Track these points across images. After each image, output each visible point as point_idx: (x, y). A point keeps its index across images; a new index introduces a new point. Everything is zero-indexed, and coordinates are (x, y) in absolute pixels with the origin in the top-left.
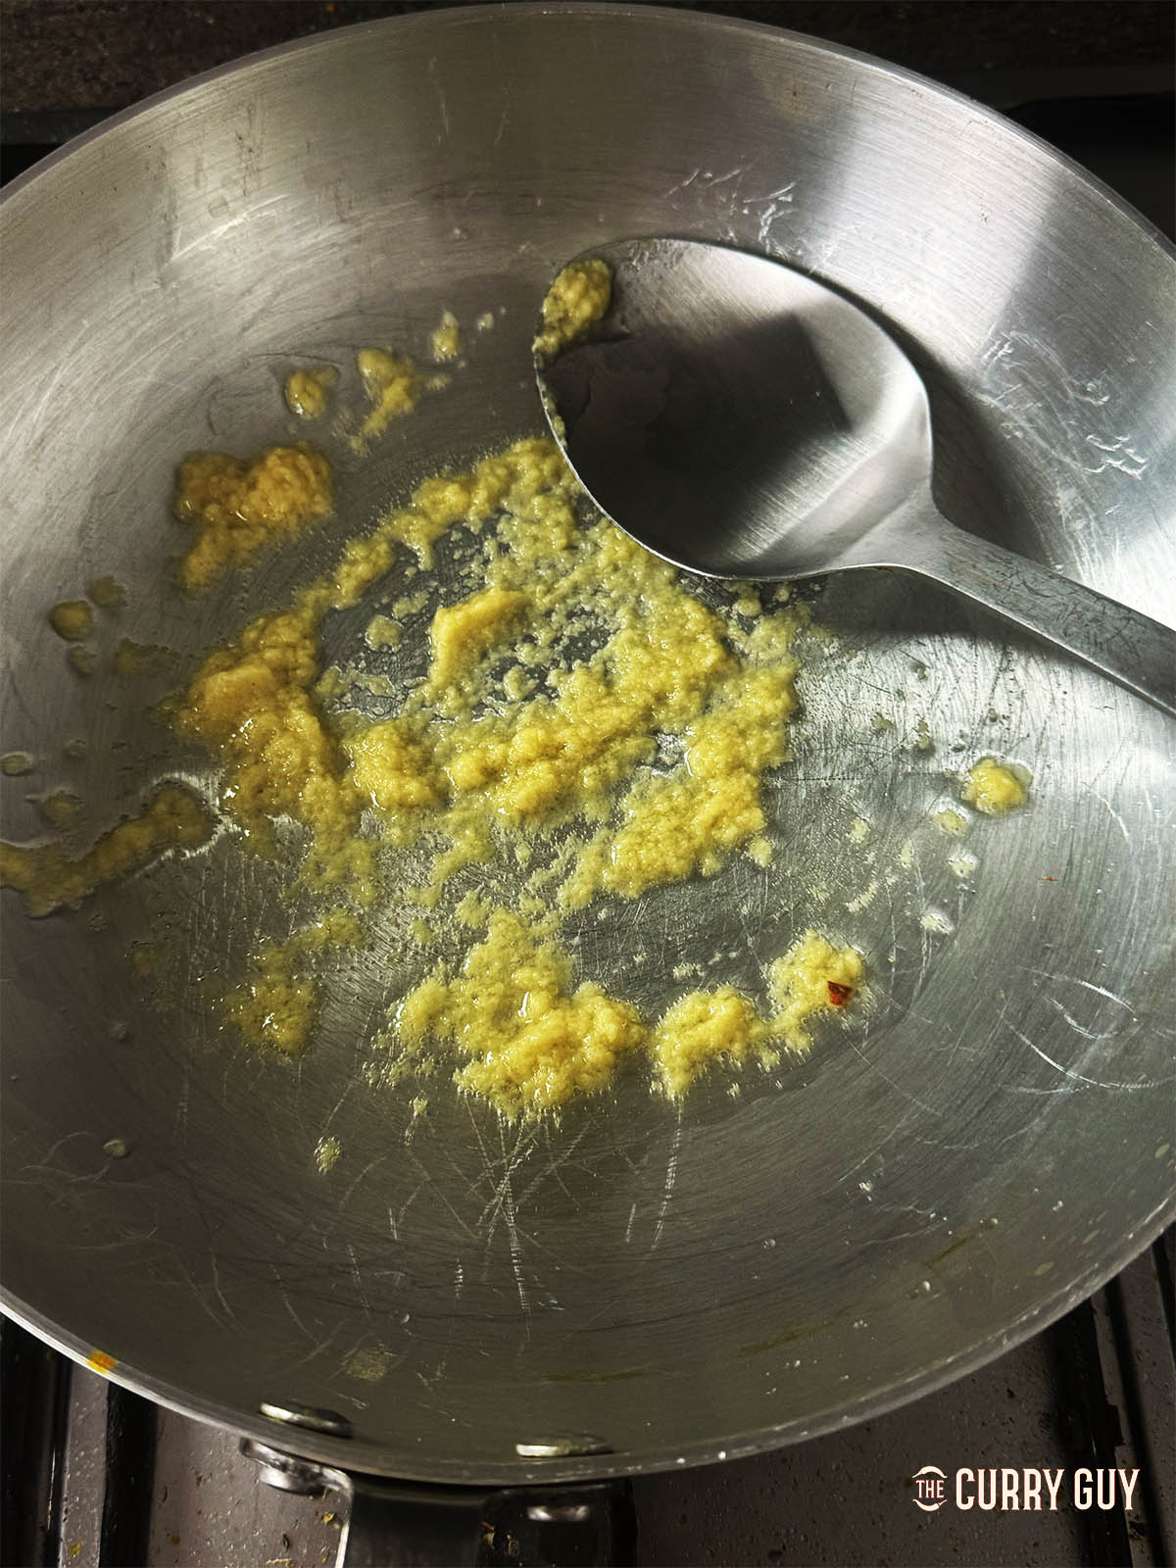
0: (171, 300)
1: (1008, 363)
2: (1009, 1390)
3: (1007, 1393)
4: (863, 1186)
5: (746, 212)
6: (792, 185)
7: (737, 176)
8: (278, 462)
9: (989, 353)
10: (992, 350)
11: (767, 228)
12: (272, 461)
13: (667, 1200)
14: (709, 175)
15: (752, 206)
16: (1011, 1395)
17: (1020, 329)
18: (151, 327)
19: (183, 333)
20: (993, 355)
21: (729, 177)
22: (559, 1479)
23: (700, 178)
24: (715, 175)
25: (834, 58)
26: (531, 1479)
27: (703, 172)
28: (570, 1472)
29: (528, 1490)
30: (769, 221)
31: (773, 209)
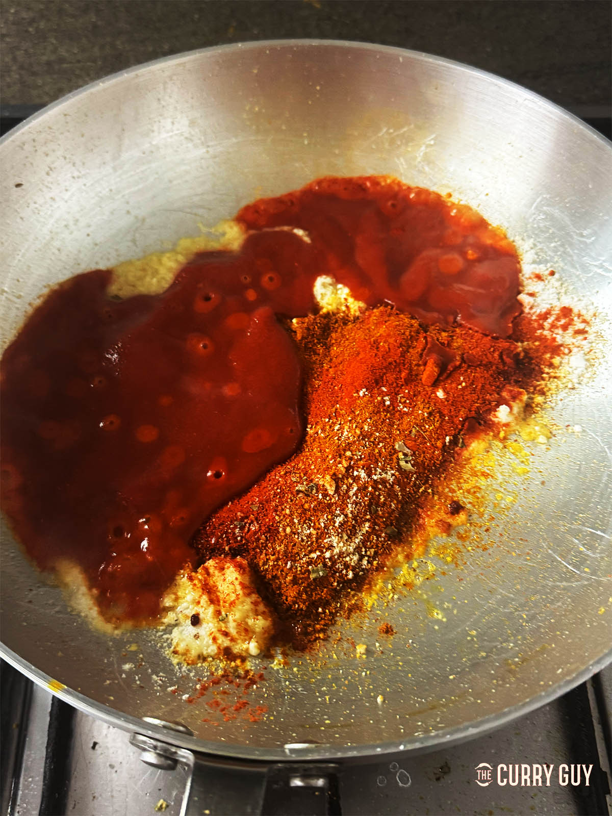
0: (119, 179)
1: (542, 223)
5: (410, 149)
6: (434, 135)
7: (406, 131)
9: (533, 219)
10: (534, 217)
11: (420, 158)
14: (392, 131)
15: (413, 147)
17: (548, 206)
20: (535, 219)
21: (402, 132)
22: (309, 757)
23: (387, 132)
24: (395, 131)
25: (456, 70)
26: (294, 757)
27: (389, 129)
28: (316, 754)
29: (292, 764)
30: (421, 154)
31: (423, 148)
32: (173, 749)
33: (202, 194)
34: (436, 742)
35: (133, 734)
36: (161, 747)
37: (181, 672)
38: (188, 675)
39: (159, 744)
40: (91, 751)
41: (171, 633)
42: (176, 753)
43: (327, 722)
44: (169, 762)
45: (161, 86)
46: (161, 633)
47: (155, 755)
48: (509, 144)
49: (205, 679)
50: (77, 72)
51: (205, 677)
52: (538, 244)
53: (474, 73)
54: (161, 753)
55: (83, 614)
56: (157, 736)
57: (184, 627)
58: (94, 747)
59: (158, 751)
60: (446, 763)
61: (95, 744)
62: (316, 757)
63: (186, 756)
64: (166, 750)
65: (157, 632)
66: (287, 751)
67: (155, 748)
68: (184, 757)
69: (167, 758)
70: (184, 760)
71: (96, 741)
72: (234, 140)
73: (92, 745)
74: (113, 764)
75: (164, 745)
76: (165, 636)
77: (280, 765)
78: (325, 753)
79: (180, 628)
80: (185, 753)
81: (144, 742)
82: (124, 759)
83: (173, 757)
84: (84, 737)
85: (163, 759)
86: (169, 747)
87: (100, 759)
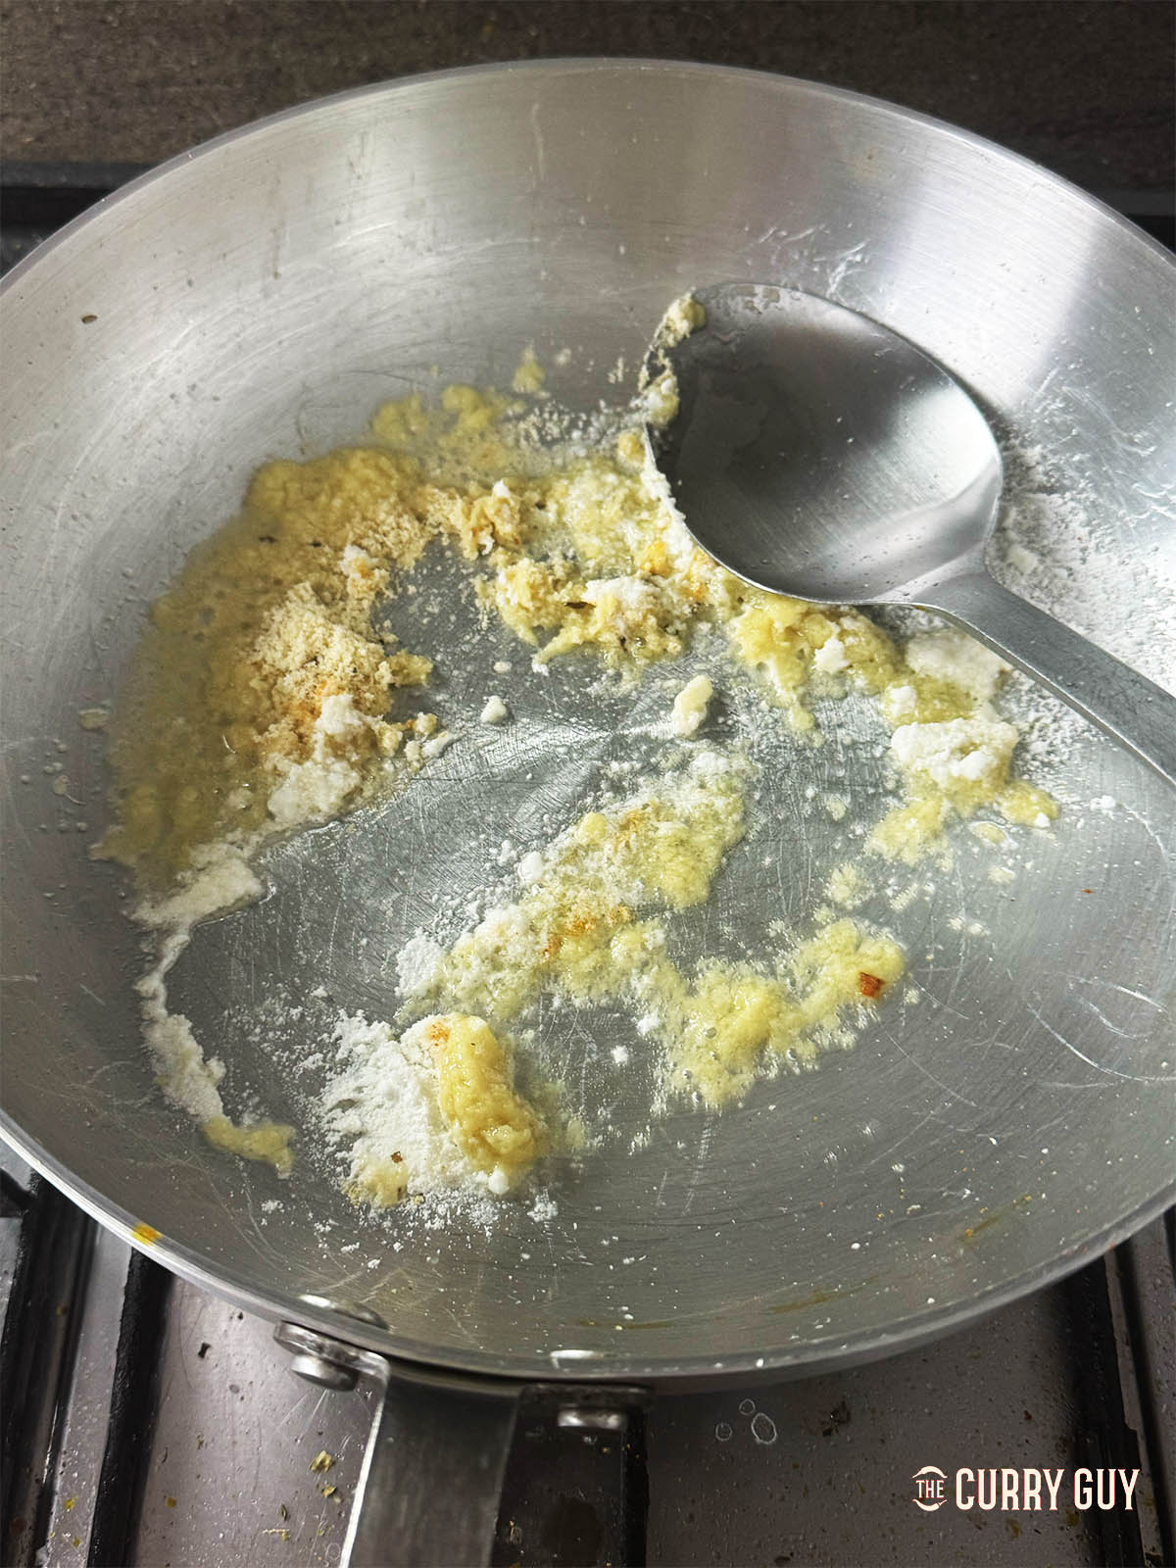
0: (273, 311)
1: (1059, 416)
2: (1026, 1413)
3: (1024, 1416)
4: (896, 1168)
5: (816, 269)
6: (862, 245)
7: (810, 235)
8: (362, 465)
9: (1041, 407)
10: (1044, 404)
11: (835, 286)
12: (355, 463)
13: (700, 1170)
14: (784, 233)
15: (822, 265)
16: (1029, 1417)
17: (1072, 384)
18: (251, 335)
19: (280, 343)
20: (1045, 409)
21: (801, 236)
22: (594, 1375)
23: (775, 237)
24: (790, 234)
25: (910, 124)
26: (567, 1373)
27: (779, 230)
28: (607, 1369)
29: (563, 1386)
30: (838, 279)
31: (842, 268)
32: (353, 1353)
33: (424, 343)
34: (821, 1355)
35: (280, 1324)
36: (331, 1346)
37: (366, 1219)
38: (380, 1225)
39: (328, 1342)
40: (198, 1360)
41: (350, 1149)
42: (357, 1358)
43: (629, 1317)
44: (344, 1374)
45: (357, 140)
46: (330, 1149)
47: (319, 1362)
48: (1003, 265)
49: (410, 1233)
50: (196, 103)
51: (409, 1229)
52: (1050, 456)
53: (942, 131)
54: (330, 1358)
55: (192, 1111)
56: (325, 1328)
57: (374, 1140)
58: (202, 1354)
59: (325, 1356)
60: (843, 1403)
61: (205, 1347)
62: (607, 1374)
63: (374, 1364)
64: (338, 1354)
65: (324, 1147)
66: (555, 1362)
67: (320, 1348)
68: (369, 1366)
69: (340, 1368)
70: (372, 1372)
71: (208, 1342)
72: (489, 242)
73: (199, 1350)
74: (237, 1383)
75: (336, 1343)
76: (339, 1155)
77: (541, 1386)
78: (624, 1367)
79: (368, 1142)
80: (373, 1359)
81: (301, 1339)
82: (256, 1376)
83: (351, 1366)
84: (185, 1334)
85: (332, 1370)
86: (345, 1348)
87: (213, 1374)
